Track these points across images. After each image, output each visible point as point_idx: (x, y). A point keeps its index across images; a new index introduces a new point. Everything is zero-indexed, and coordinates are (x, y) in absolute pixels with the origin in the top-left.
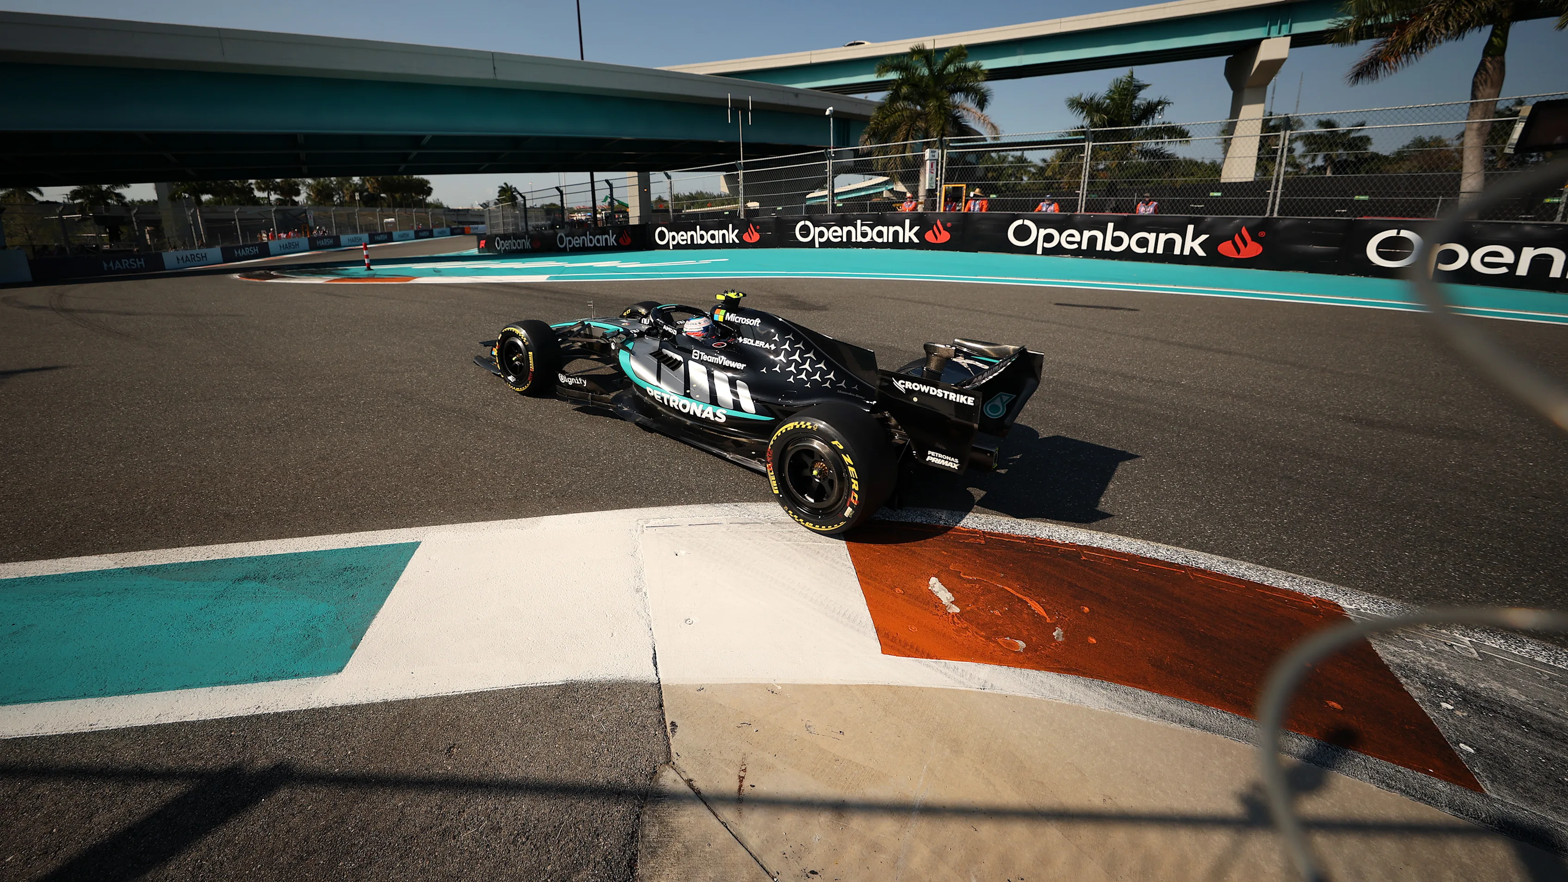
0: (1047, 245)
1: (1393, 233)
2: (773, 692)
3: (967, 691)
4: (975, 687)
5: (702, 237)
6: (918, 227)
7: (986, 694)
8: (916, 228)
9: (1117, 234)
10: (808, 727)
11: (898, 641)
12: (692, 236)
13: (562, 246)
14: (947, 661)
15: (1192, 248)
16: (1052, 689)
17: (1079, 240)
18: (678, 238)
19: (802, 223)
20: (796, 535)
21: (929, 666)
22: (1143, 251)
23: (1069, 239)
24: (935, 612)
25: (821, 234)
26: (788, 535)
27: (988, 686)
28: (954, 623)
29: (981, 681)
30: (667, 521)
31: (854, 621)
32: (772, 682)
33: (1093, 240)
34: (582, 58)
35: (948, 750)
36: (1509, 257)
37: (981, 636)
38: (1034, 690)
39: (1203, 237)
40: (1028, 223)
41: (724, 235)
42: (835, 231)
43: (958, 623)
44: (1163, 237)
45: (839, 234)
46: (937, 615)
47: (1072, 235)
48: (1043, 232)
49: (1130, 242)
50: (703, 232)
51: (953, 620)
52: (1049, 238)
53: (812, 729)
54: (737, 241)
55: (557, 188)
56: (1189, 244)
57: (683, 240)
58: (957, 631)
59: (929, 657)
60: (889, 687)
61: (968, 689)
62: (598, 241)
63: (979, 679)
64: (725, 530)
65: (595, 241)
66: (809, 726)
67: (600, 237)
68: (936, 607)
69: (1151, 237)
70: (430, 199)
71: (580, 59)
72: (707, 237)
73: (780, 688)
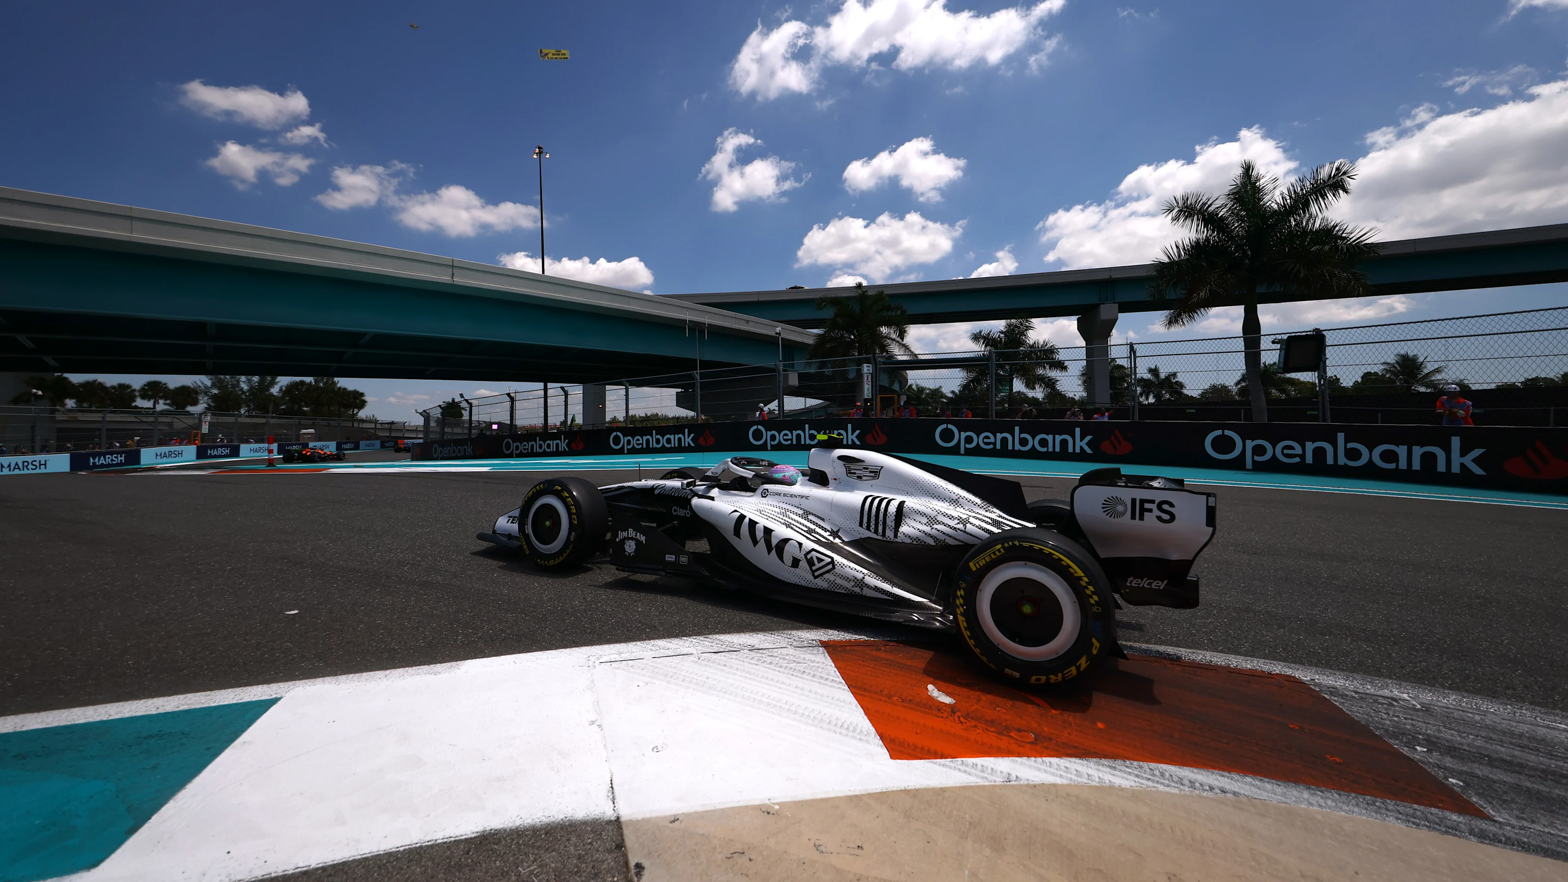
0: (968, 446)
1: (1219, 432)
2: (768, 813)
3: (993, 786)
4: (999, 780)
5: (658, 441)
6: (859, 431)
7: (1013, 786)
8: (858, 432)
9: (1023, 435)
10: (817, 847)
11: (906, 745)
12: (648, 440)
13: (507, 452)
14: (963, 759)
15: (1081, 447)
16: (1078, 773)
17: (994, 441)
18: (634, 442)
19: (755, 427)
20: (778, 659)
21: (943, 765)
22: (1045, 450)
23: (986, 440)
24: (939, 714)
25: (773, 438)
26: (769, 660)
27: (1013, 778)
28: (962, 723)
29: (1004, 774)
30: (625, 656)
31: (854, 731)
32: (767, 802)
33: (1004, 441)
34: (543, 272)
35: (987, 849)
36: (1298, 450)
37: (992, 732)
38: (1061, 776)
39: (1089, 438)
40: (950, 426)
41: (680, 439)
42: (786, 435)
43: (966, 723)
44: (1058, 438)
45: (790, 437)
46: (942, 717)
47: (988, 438)
48: (964, 435)
49: (1034, 442)
50: (659, 437)
51: (959, 720)
52: (969, 440)
53: (822, 848)
54: (692, 445)
55: (508, 395)
56: (1078, 443)
57: (638, 444)
58: (965, 729)
59: (942, 757)
60: (906, 792)
61: (993, 783)
62: (549, 446)
63: (1001, 772)
64: (696, 659)
65: (545, 446)
66: (819, 846)
67: (551, 442)
68: (939, 710)
69: (1050, 438)
70: (362, 414)
71: (541, 273)
72: (663, 441)
73: (777, 807)
